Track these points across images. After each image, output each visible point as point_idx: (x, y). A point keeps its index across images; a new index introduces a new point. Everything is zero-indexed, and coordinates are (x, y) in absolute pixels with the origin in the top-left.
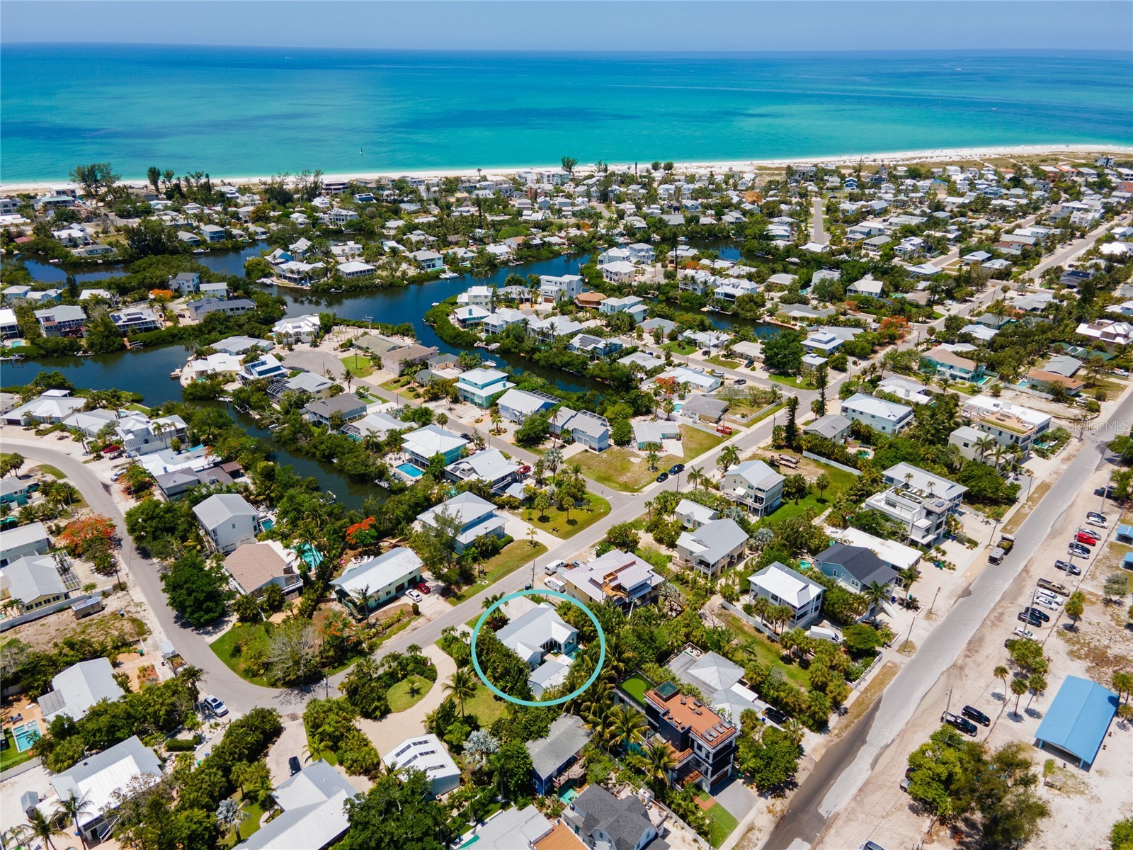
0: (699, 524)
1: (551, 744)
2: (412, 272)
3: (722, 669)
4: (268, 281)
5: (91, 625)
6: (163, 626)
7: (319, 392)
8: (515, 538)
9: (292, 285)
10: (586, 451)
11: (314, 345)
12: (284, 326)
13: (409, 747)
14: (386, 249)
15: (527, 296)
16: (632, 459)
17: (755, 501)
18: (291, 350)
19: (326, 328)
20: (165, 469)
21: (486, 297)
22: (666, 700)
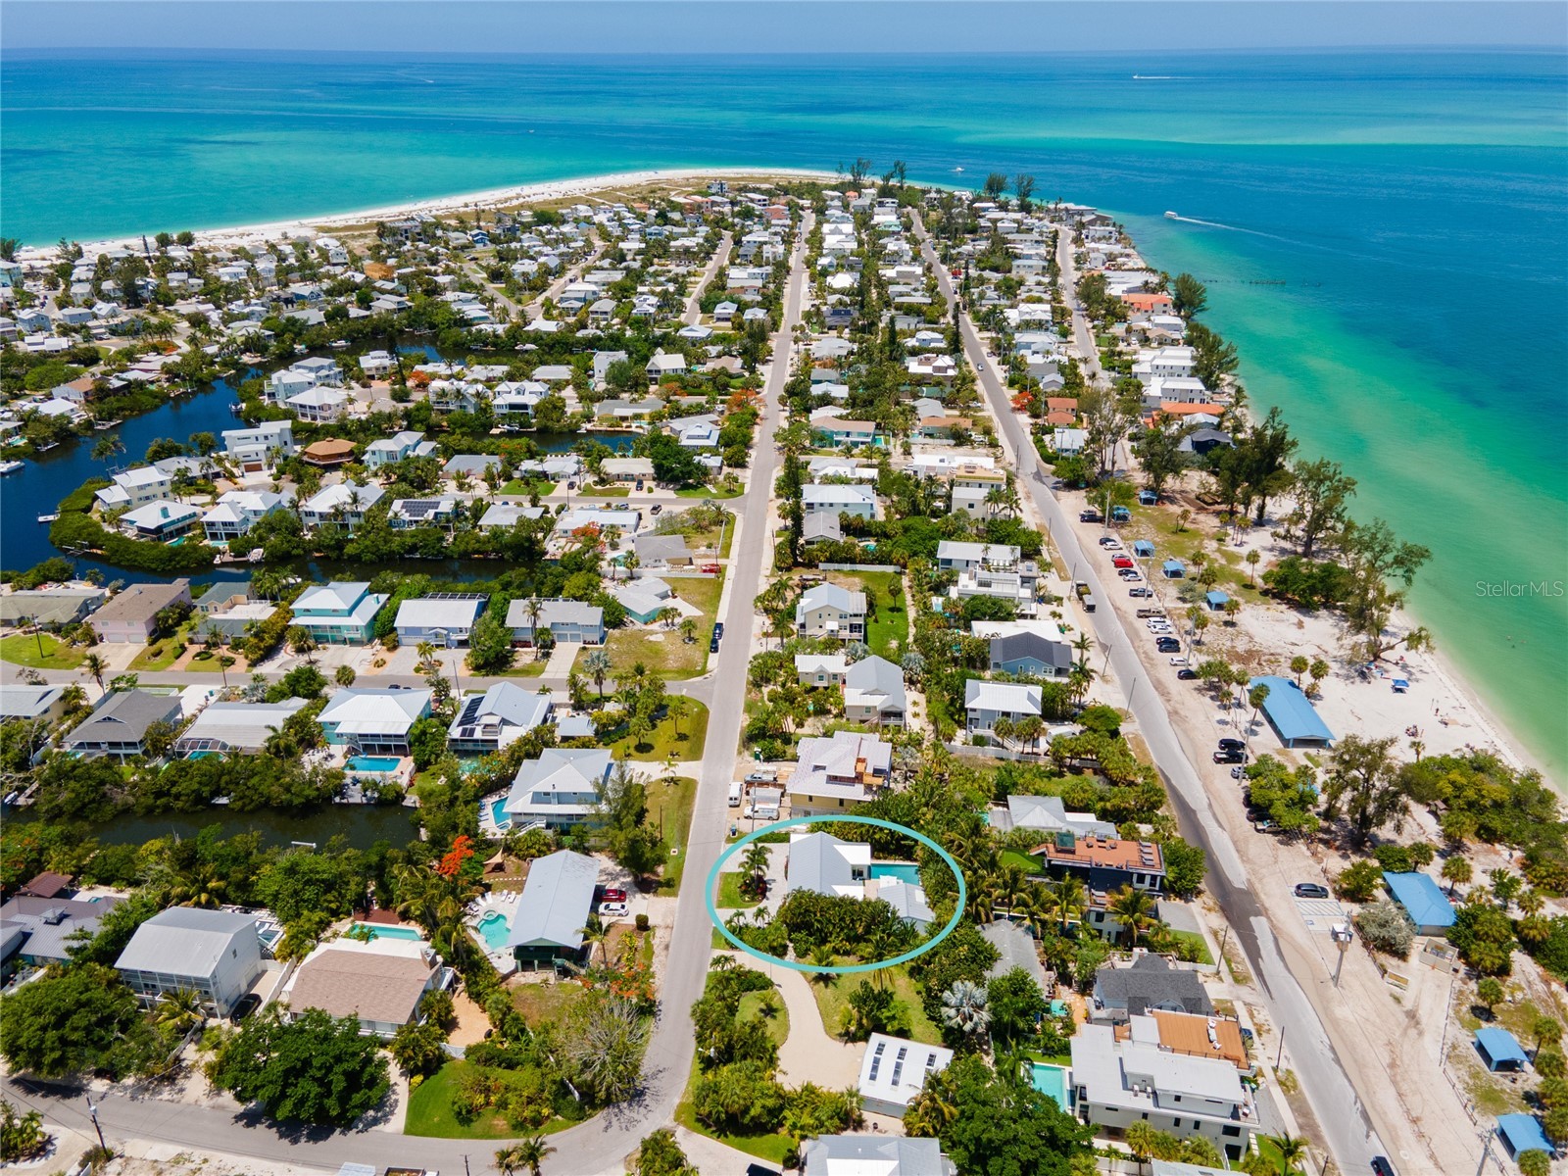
0: (842, 676)
7: (46, 711)
8: (645, 783)
10: (583, 648)
13: (876, 1061)
16: (652, 638)
17: (852, 632)
22: (1072, 853)
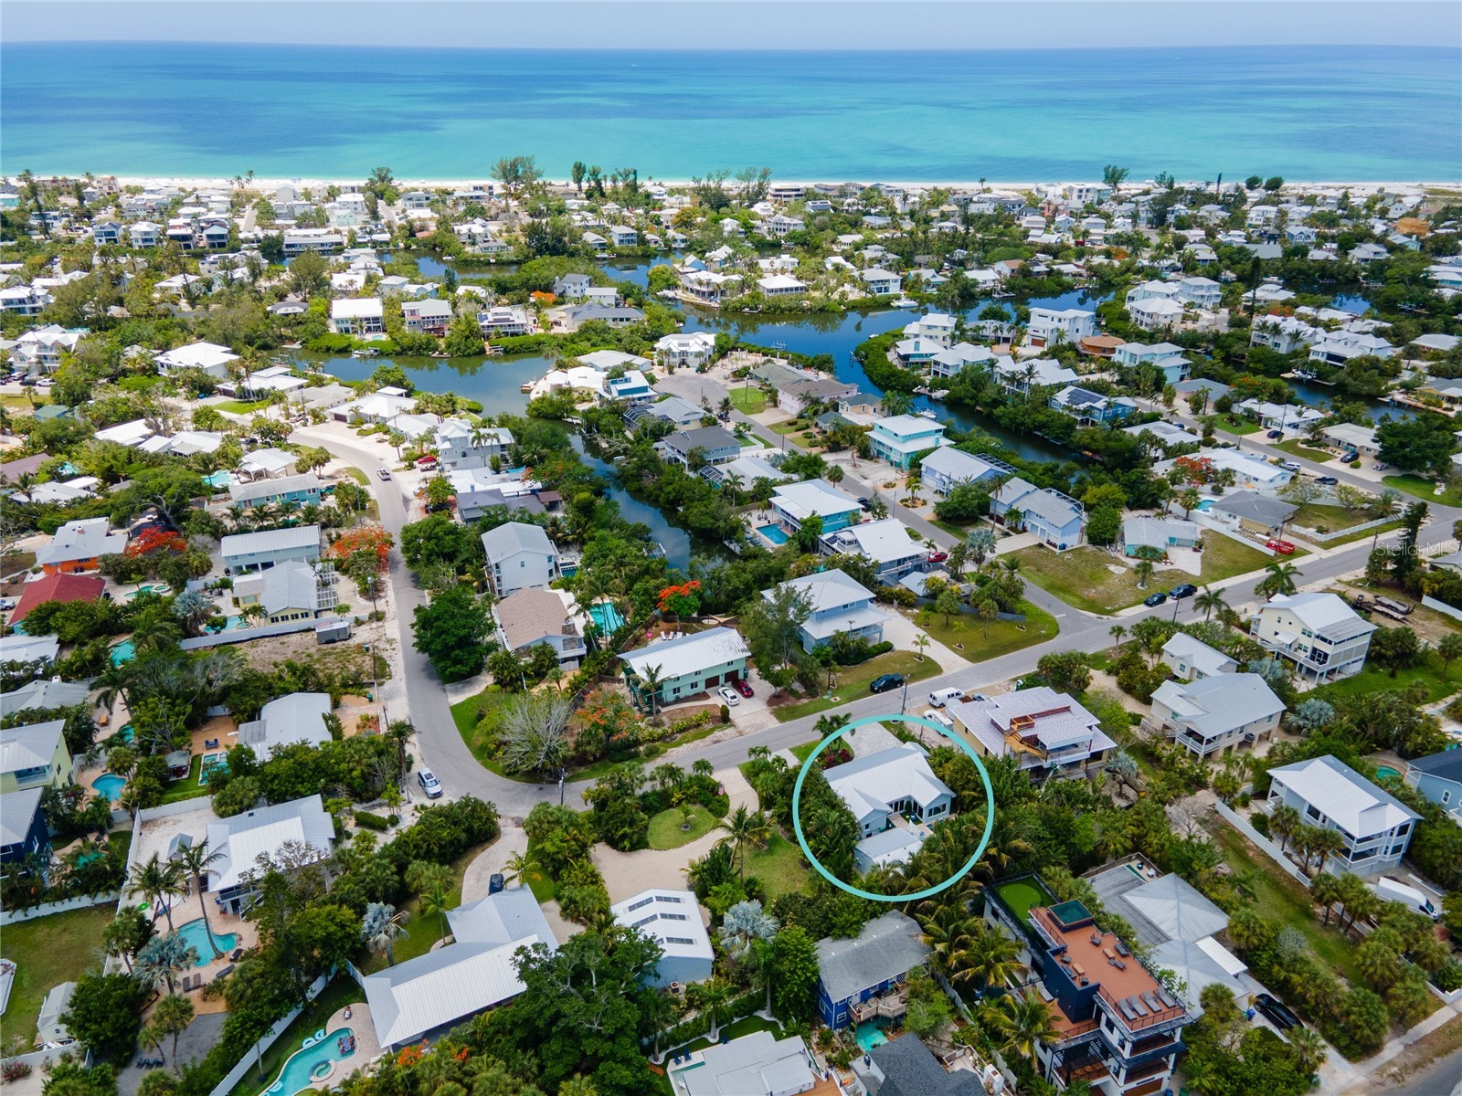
0: (1200, 674)
1: (858, 952)
2: (855, 295)
3: (1185, 907)
4: (670, 294)
5: (330, 654)
6: (407, 671)
7: (686, 423)
8: (897, 647)
9: (699, 300)
10: (1041, 546)
11: (702, 369)
12: (669, 342)
13: (650, 900)
14: (829, 266)
15: (1006, 334)
16: (1112, 568)
17: (1312, 658)
18: (671, 372)
19: (722, 351)
20: (472, 487)
21: (945, 328)
22: (1065, 930)
